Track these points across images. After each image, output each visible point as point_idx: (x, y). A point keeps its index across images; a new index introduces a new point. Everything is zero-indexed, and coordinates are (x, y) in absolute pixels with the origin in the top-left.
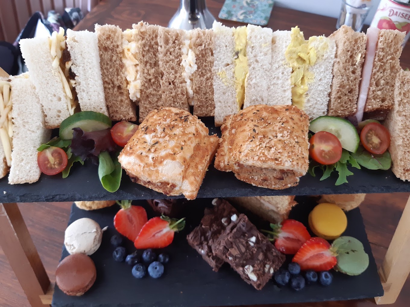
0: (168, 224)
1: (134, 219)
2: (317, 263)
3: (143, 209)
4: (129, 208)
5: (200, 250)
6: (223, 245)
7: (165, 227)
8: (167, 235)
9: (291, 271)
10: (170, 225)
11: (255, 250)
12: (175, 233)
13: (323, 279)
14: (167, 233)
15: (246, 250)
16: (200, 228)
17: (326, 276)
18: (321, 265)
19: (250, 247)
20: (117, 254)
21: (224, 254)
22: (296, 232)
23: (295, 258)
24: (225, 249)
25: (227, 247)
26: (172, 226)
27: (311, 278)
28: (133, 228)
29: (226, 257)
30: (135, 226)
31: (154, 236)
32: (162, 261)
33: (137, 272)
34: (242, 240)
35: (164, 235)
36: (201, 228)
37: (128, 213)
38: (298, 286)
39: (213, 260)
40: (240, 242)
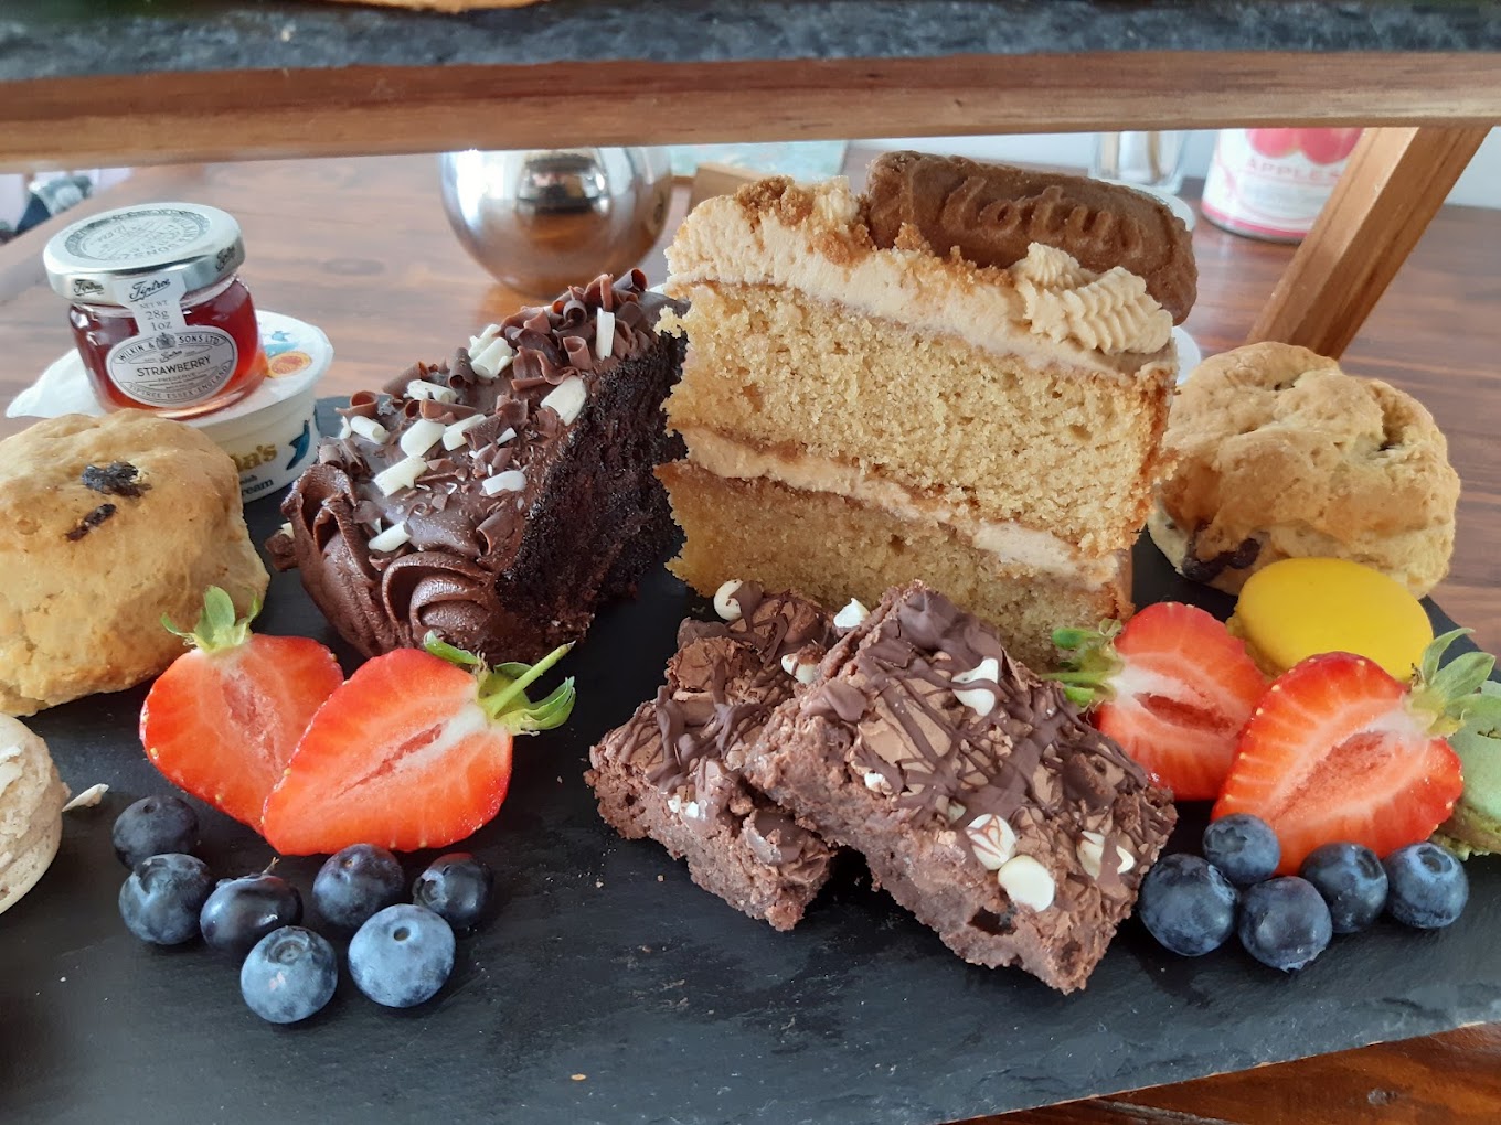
0: (472, 687)
1: (263, 703)
2: (1358, 804)
3: (324, 649)
4: (239, 648)
5: (674, 804)
6: (821, 704)
7: (453, 709)
8: (467, 761)
9: (1232, 860)
10: (486, 693)
11: (1003, 744)
12: (520, 743)
13: (1420, 882)
14: (464, 746)
15: (955, 745)
16: (661, 705)
17: (1432, 862)
18: (1380, 814)
19: (975, 720)
20: (146, 886)
21: (831, 754)
22: (1198, 671)
23: (1229, 798)
24: (834, 733)
25: (842, 712)
26: (498, 701)
27: (1352, 878)
28: (263, 752)
29: (848, 776)
30: (269, 744)
31: (387, 767)
32: (443, 900)
33: (274, 966)
34: (920, 686)
35: (451, 759)
36: (668, 703)
37: (229, 670)
38: (1296, 935)
39: (764, 835)
40: (911, 694)
